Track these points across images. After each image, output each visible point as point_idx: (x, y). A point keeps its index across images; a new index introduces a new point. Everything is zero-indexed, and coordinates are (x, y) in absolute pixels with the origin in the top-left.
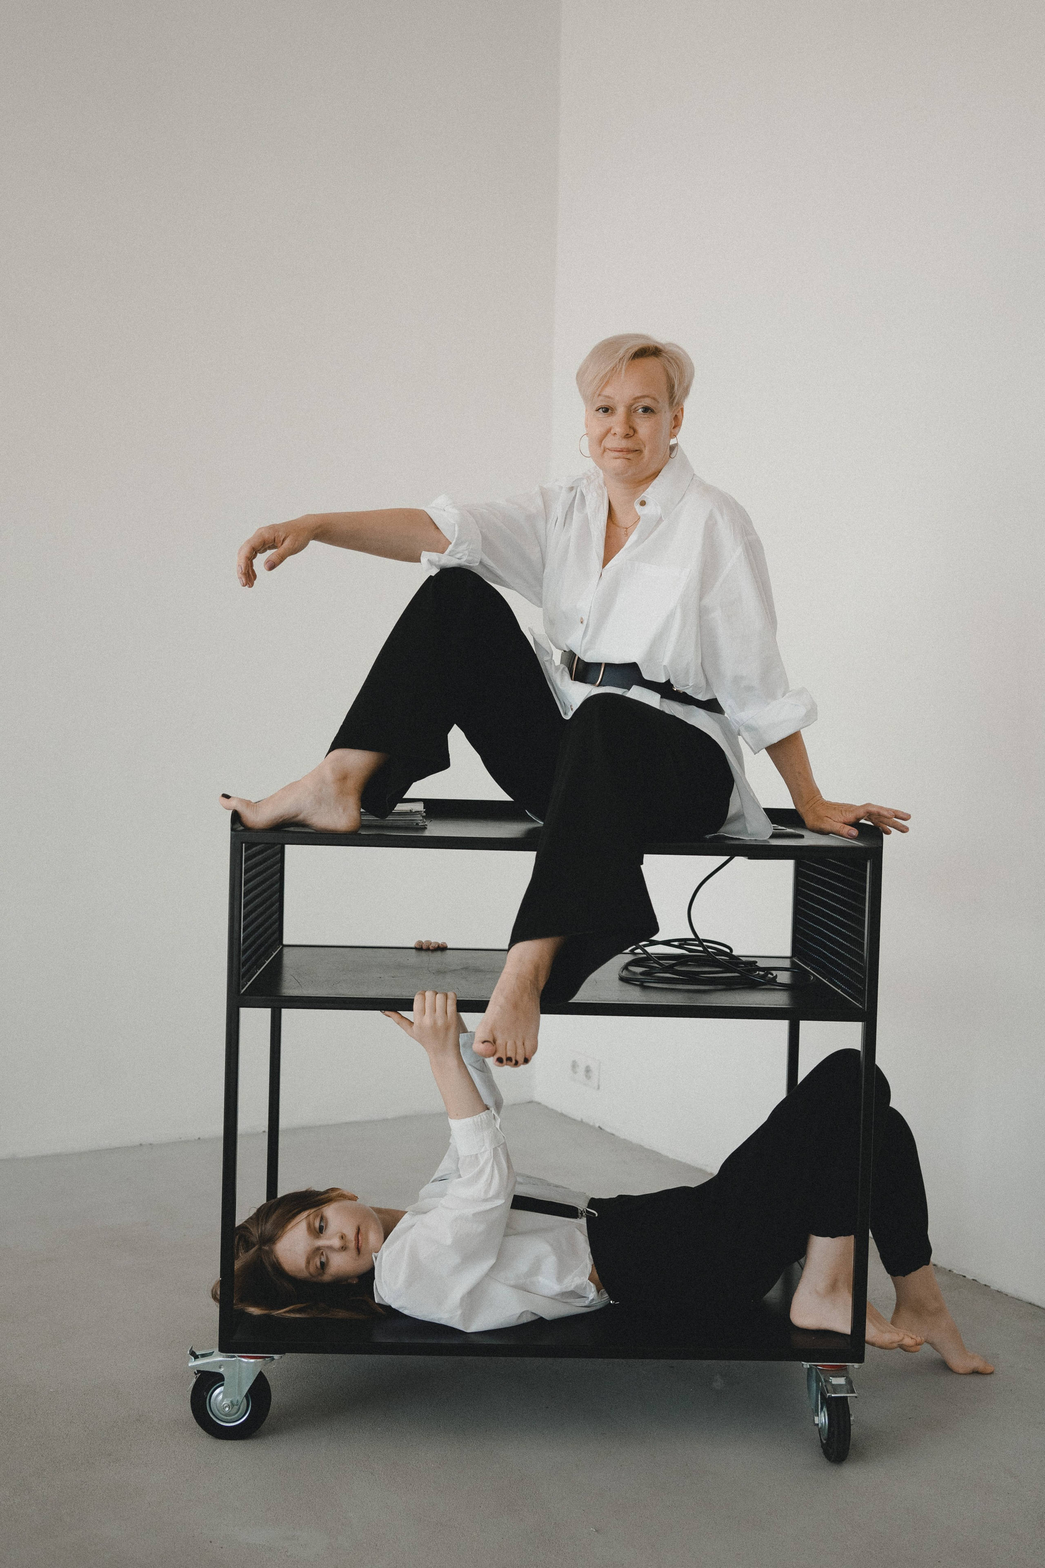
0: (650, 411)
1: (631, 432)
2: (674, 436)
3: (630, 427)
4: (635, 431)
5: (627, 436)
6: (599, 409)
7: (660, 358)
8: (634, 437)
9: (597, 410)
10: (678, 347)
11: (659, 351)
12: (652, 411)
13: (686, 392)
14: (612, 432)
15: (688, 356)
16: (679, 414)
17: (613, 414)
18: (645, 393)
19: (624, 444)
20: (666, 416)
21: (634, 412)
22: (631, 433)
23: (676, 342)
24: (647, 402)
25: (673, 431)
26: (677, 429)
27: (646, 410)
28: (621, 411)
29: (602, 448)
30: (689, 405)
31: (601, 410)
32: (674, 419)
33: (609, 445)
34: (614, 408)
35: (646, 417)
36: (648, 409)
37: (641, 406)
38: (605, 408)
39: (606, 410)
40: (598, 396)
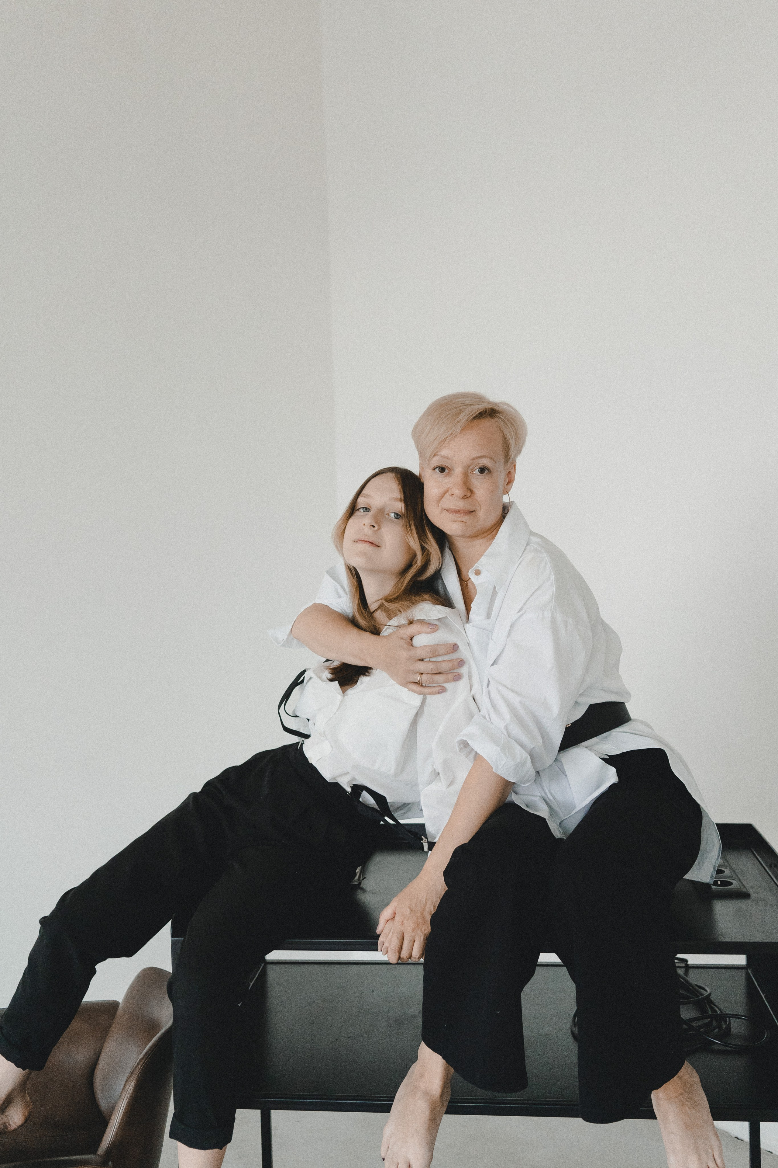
0: (486, 471)
1: (469, 492)
2: (506, 492)
3: (468, 488)
4: (472, 492)
5: (465, 497)
6: (436, 468)
7: (497, 419)
8: (469, 499)
9: (434, 469)
10: (511, 407)
11: (495, 413)
12: (489, 471)
13: (519, 451)
14: (450, 493)
15: (519, 414)
16: (512, 471)
17: (450, 474)
18: (483, 454)
19: (461, 505)
20: (501, 476)
21: (471, 473)
22: (469, 495)
23: (507, 400)
24: (486, 462)
25: (506, 487)
26: (509, 486)
27: (483, 470)
28: (458, 471)
29: (440, 508)
30: (520, 461)
31: (437, 470)
32: (507, 475)
33: (447, 506)
34: (450, 468)
35: (483, 477)
36: (485, 469)
37: (479, 467)
38: (441, 468)
39: (442, 469)
40: (434, 456)
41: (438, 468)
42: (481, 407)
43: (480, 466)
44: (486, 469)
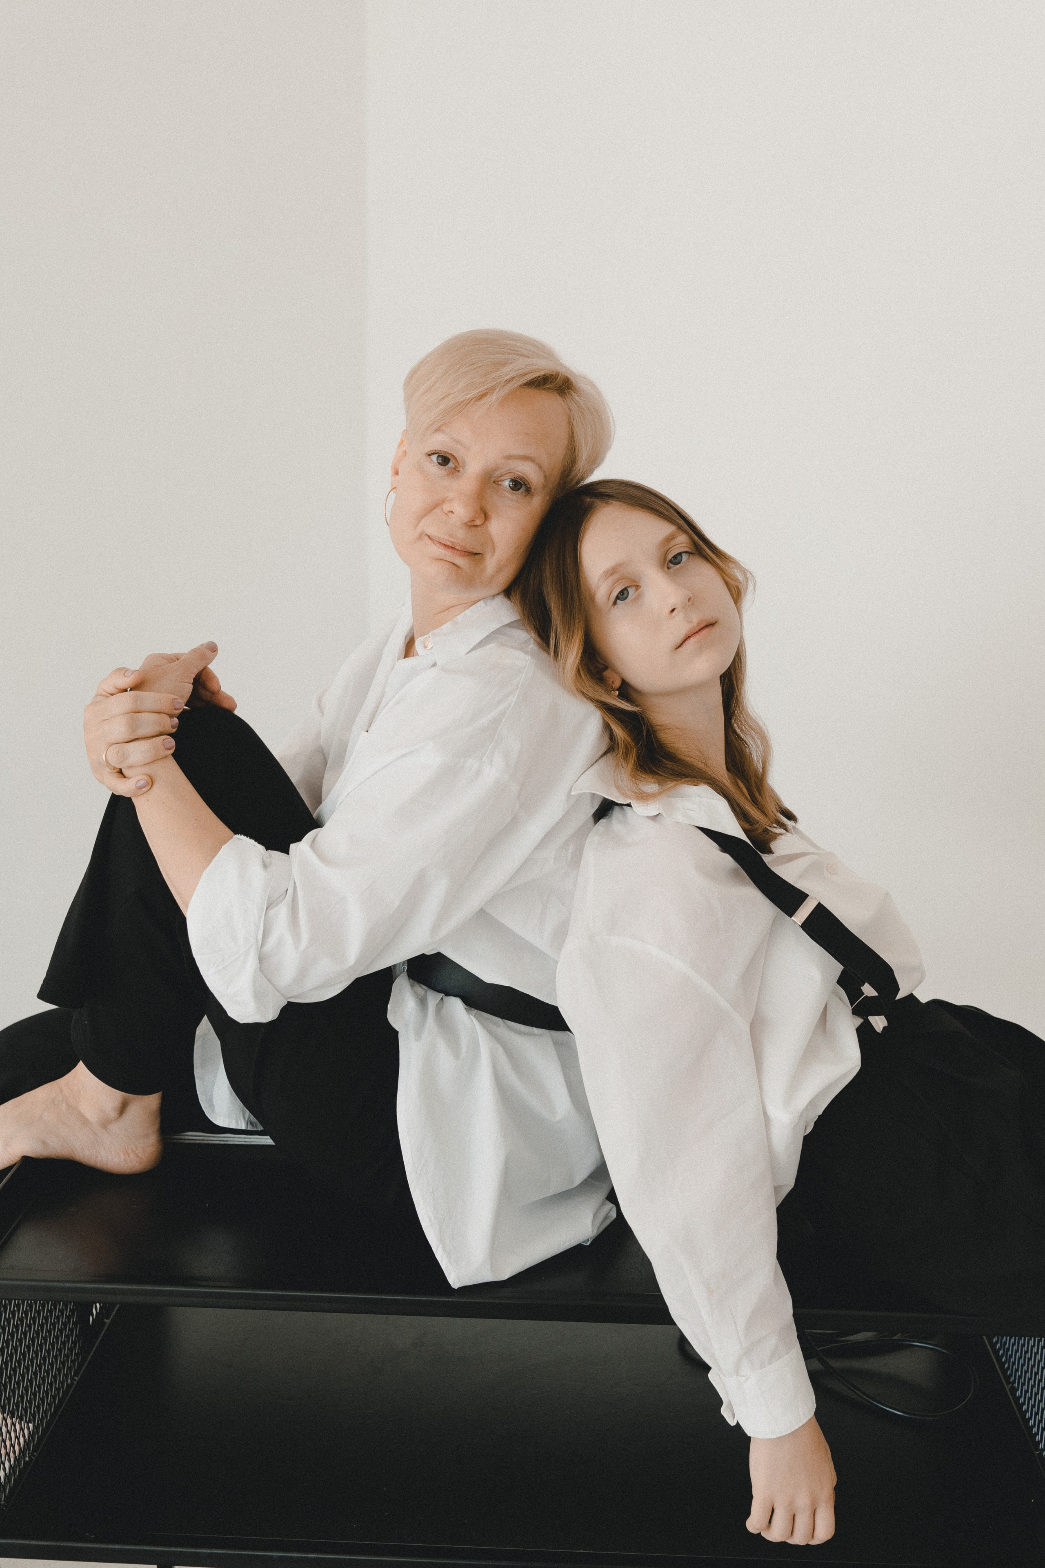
0: (523, 487)
1: (482, 516)
3: (481, 509)
4: (486, 518)
5: (472, 523)
6: (433, 454)
7: (567, 399)
8: (478, 529)
9: (429, 456)
11: (567, 387)
12: (528, 490)
14: (446, 507)
17: (457, 474)
18: (527, 453)
19: (461, 536)
21: (494, 483)
24: (527, 471)
27: (518, 484)
28: (472, 472)
29: (419, 530)
31: (435, 458)
33: (432, 530)
34: (460, 463)
35: (515, 497)
36: (522, 485)
37: (512, 476)
38: (443, 457)
39: (445, 460)
40: (436, 430)
41: (437, 455)
42: (543, 366)
43: (516, 476)
44: (525, 484)
